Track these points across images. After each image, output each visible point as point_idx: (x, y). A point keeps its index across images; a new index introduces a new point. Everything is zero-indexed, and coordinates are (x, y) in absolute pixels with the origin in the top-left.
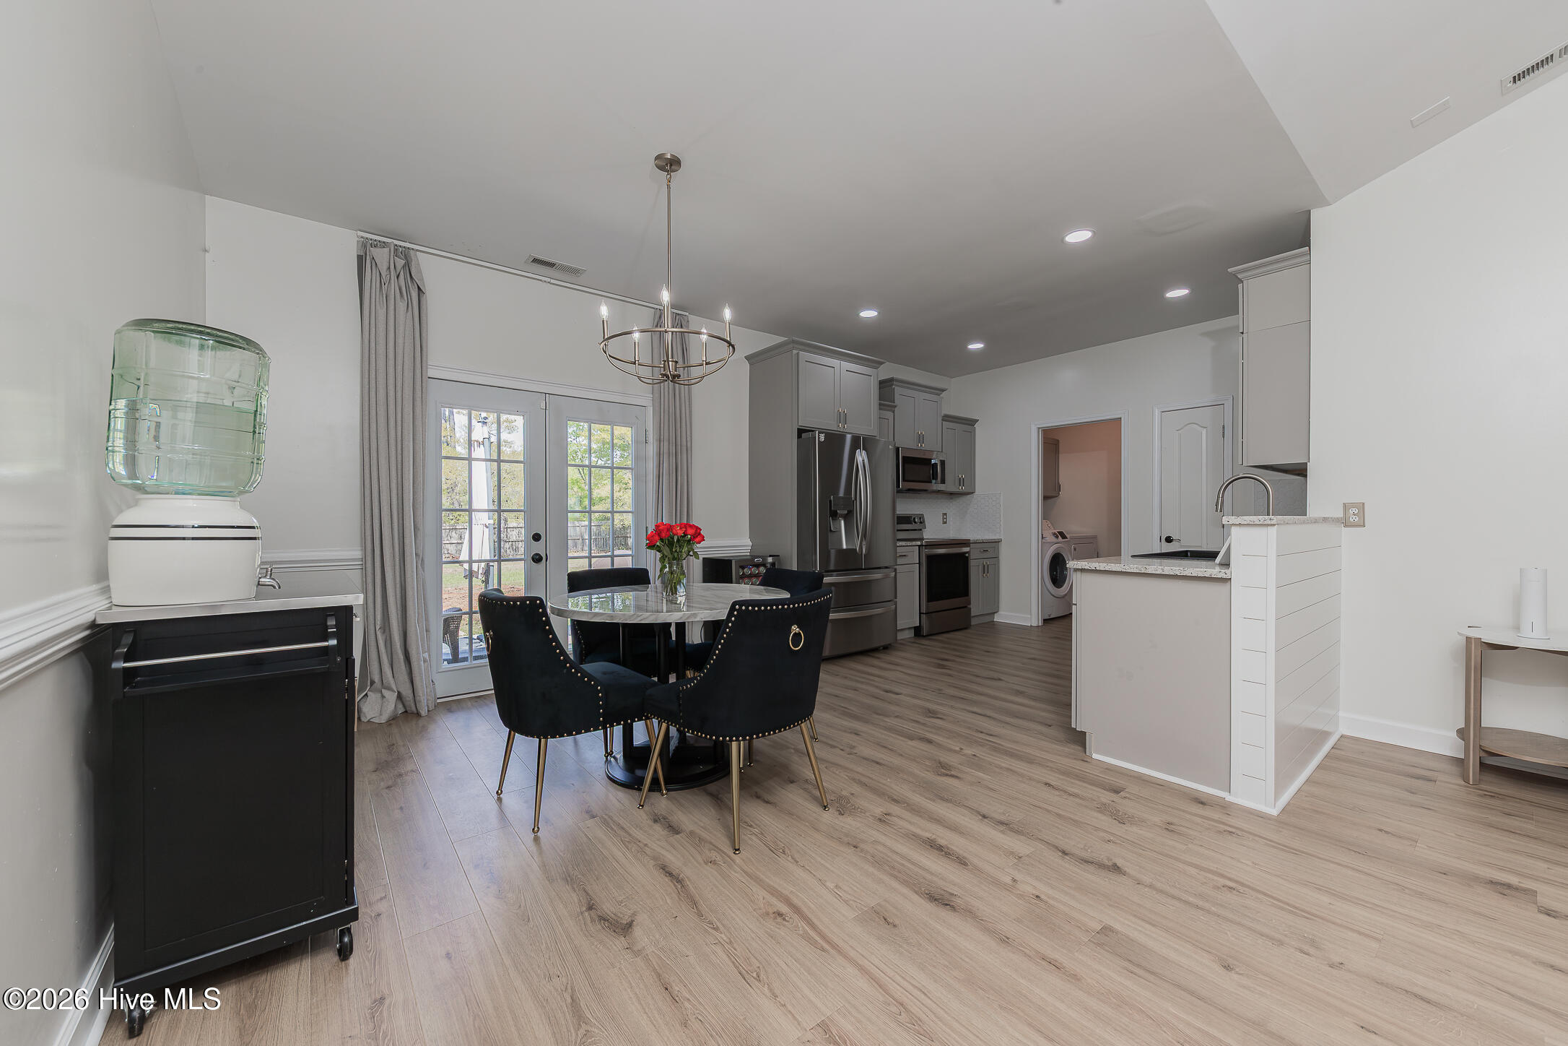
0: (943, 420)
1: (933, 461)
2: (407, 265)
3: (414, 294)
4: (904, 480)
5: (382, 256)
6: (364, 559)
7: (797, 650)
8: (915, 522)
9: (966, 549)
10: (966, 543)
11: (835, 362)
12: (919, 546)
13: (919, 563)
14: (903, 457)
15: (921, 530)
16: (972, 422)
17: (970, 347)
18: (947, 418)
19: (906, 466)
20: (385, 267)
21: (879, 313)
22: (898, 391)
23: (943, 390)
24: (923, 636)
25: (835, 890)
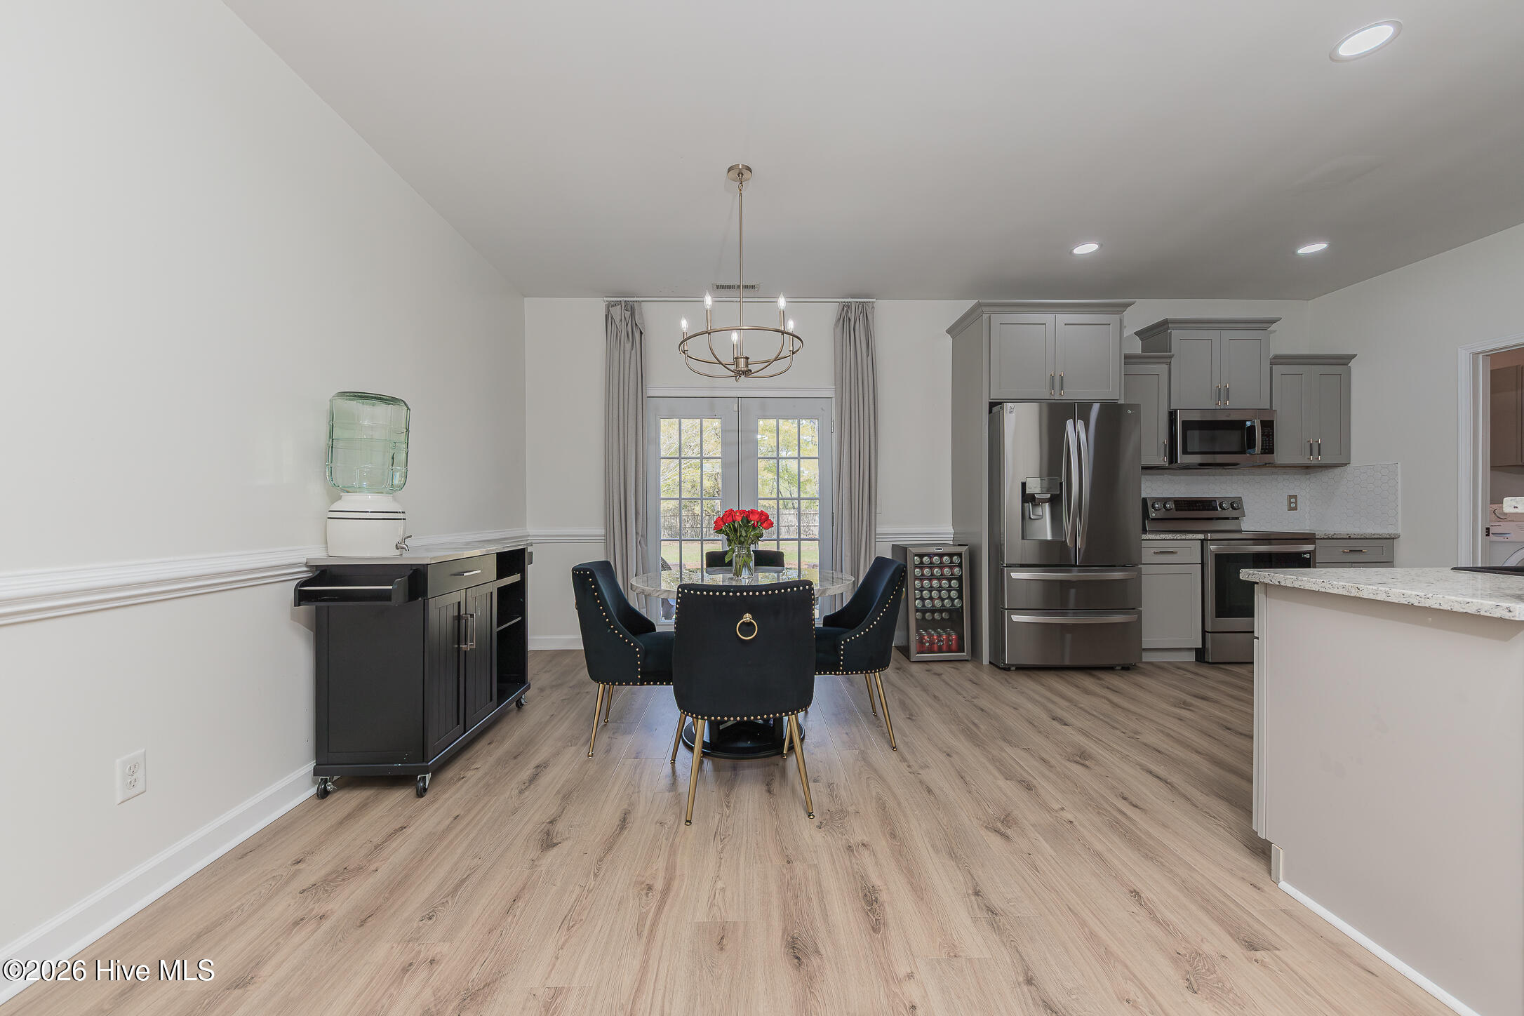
0: (1271, 363)
1: (1248, 424)
2: (633, 315)
3: (637, 335)
4: (1185, 452)
5: (616, 311)
6: (605, 535)
7: (750, 640)
8: (1223, 509)
9: (1310, 548)
10: (1309, 538)
11: (1048, 318)
12: (1202, 541)
13: (1202, 564)
14: (1184, 422)
15: (1237, 518)
16: (1344, 360)
17: (1304, 250)
18: (1278, 360)
19: (1189, 433)
20: (618, 320)
21: (1101, 246)
22: (1176, 334)
23: (1273, 321)
24: (1208, 663)
25: (717, 892)
